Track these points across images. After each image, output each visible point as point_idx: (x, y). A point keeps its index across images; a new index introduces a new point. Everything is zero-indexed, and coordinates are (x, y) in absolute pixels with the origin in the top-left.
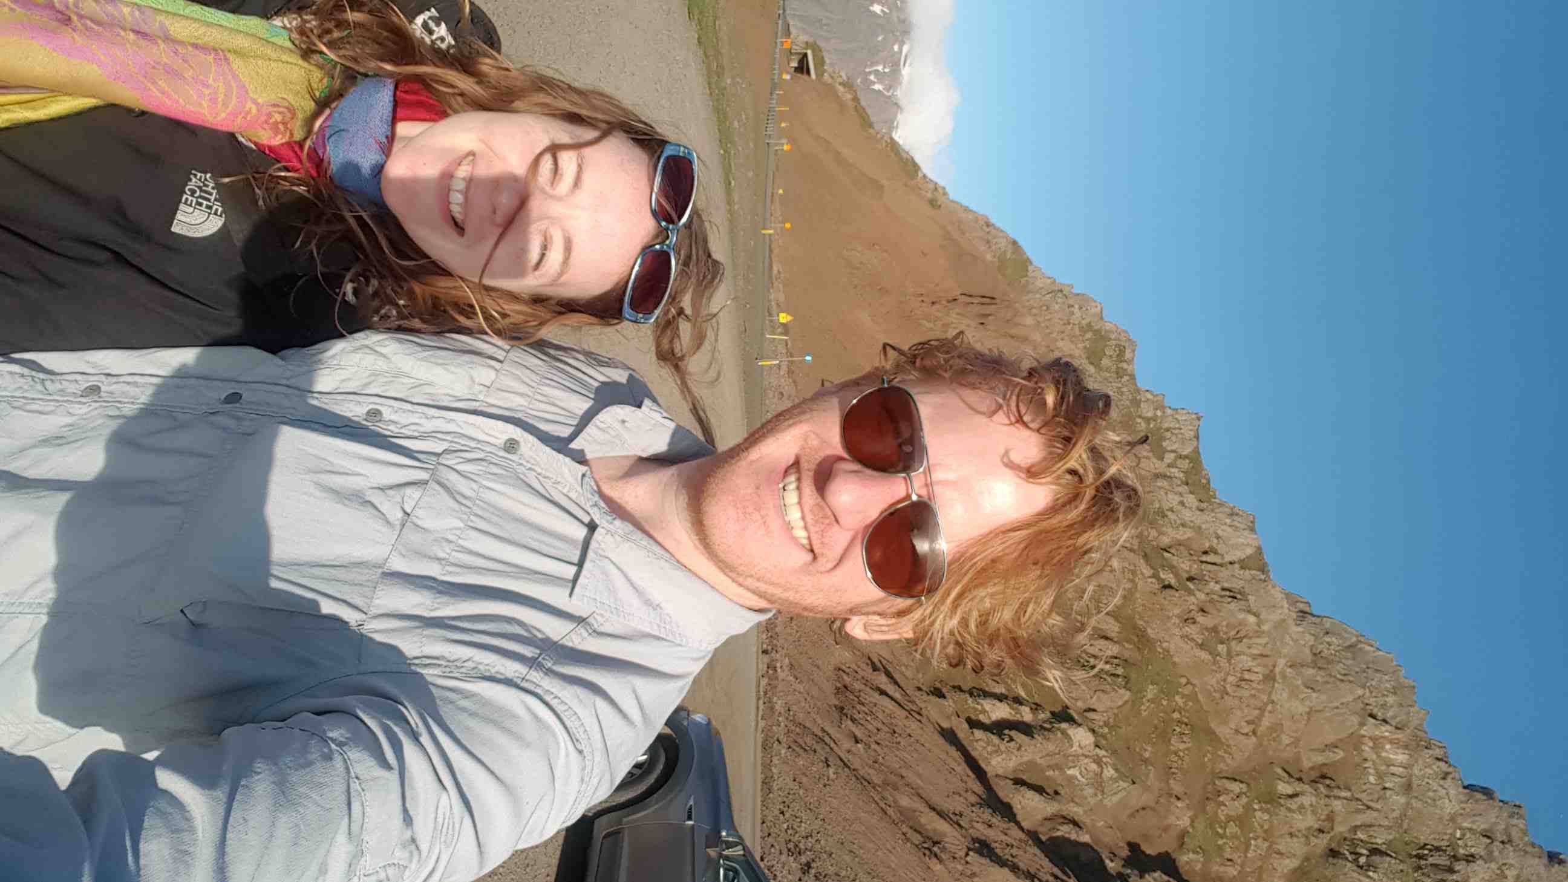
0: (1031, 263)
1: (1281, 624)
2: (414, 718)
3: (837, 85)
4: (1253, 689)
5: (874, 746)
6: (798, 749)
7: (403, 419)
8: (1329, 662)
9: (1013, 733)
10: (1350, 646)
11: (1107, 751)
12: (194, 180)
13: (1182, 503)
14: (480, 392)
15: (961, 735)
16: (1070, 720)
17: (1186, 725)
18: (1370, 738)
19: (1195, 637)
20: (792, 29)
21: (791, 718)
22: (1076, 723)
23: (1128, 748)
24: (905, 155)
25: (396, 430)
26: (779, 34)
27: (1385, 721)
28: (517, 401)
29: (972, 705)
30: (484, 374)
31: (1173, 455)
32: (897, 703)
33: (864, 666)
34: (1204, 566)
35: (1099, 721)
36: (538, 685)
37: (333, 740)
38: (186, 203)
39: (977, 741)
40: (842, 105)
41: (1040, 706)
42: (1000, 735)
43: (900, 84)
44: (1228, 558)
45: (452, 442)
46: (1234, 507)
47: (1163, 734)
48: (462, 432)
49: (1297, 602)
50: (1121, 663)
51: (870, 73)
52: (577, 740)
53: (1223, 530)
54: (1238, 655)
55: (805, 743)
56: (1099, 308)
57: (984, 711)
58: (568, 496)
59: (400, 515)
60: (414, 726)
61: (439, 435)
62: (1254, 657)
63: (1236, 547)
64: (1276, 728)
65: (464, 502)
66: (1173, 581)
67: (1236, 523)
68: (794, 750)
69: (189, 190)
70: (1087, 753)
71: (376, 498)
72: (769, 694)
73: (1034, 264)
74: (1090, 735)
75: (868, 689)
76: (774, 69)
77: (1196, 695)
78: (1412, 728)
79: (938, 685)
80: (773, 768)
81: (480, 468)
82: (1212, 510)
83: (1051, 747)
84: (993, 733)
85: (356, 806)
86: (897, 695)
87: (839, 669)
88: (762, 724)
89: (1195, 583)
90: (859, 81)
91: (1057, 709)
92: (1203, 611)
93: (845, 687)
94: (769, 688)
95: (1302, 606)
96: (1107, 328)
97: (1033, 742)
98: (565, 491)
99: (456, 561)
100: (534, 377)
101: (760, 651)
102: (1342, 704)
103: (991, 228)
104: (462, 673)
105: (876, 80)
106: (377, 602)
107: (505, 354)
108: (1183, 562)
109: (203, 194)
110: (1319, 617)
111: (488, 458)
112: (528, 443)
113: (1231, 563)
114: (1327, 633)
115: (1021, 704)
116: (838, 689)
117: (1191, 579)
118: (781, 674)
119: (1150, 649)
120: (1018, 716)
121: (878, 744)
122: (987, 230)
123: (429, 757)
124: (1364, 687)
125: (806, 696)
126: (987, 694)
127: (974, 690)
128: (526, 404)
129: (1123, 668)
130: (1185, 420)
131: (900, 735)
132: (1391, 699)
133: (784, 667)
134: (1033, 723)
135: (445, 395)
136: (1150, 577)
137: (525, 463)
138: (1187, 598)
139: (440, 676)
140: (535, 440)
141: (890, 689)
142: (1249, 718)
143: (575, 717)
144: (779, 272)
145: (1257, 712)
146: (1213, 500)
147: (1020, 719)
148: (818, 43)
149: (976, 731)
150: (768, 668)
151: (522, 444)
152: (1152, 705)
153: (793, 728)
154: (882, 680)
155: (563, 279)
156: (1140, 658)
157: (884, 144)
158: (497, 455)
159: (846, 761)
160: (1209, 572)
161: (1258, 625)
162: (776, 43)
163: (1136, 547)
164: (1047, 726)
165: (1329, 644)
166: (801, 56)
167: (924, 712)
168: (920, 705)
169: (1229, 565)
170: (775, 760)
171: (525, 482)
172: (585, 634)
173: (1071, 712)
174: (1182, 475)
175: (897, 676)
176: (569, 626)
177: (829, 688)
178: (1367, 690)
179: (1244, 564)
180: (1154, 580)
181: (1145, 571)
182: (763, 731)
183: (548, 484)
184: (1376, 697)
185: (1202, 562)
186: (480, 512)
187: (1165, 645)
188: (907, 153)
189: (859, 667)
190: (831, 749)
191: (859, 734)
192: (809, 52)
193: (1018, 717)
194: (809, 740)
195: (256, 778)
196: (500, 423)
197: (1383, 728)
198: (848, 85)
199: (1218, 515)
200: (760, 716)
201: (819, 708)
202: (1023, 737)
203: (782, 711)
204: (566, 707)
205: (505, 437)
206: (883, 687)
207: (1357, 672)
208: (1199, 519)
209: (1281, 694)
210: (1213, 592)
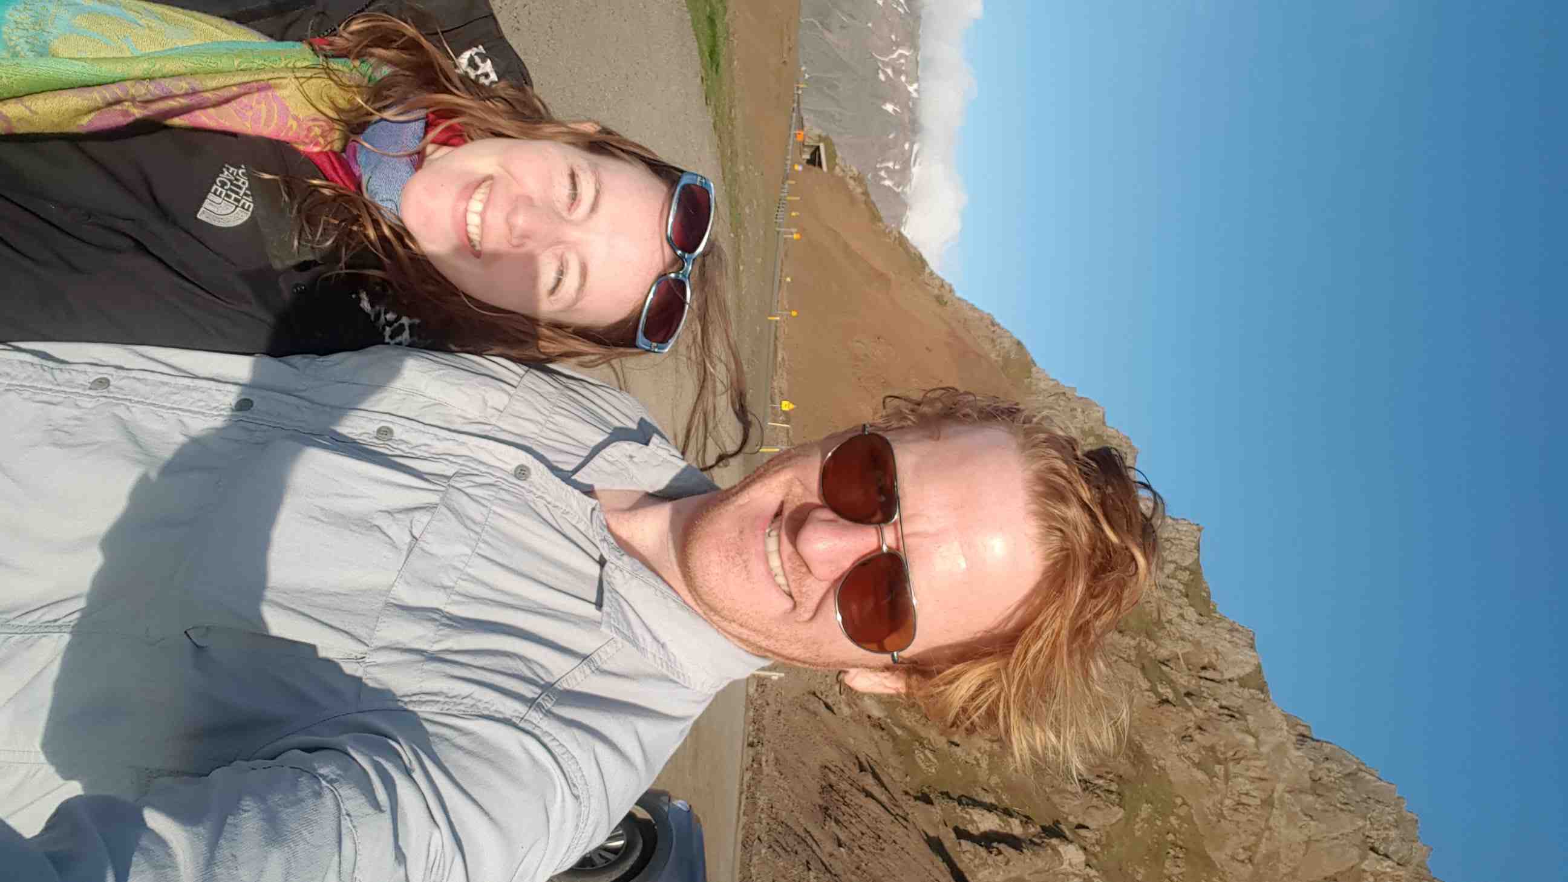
0: (1035, 365)
1: (1280, 748)
2: (407, 755)
3: (848, 179)
4: (1251, 814)
5: (857, 851)
6: (778, 849)
7: (414, 438)
8: (1330, 790)
9: (1002, 846)
10: (1350, 774)
11: (1098, 871)
12: (226, 173)
13: (1181, 616)
14: (492, 416)
15: (947, 844)
16: (1061, 836)
17: (1181, 848)
18: (1372, 874)
19: (1192, 755)
20: (806, 123)
21: (773, 816)
22: (1067, 839)
23: (1120, 870)
24: (913, 251)
25: (407, 450)
26: (793, 126)
27: (1386, 856)
28: (529, 429)
29: (961, 814)
30: (497, 397)
31: (1172, 566)
32: (883, 806)
33: (850, 765)
34: (1202, 682)
35: (1091, 838)
36: (536, 726)
37: (324, 777)
38: (215, 193)
39: (964, 852)
40: (853, 201)
41: (1030, 819)
42: (989, 848)
43: (910, 180)
44: (1227, 676)
45: (461, 465)
46: (1234, 622)
47: (1156, 855)
48: (471, 455)
49: (1297, 725)
50: (1116, 779)
51: (881, 169)
52: (574, 785)
53: (1222, 646)
54: (1235, 777)
55: (787, 843)
56: (1101, 413)
57: (972, 822)
58: (576, 528)
59: (408, 539)
60: (407, 762)
61: (451, 458)
62: (1253, 780)
63: (1235, 663)
64: (1272, 856)
65: (473, 527)
66: (1171, 696)
67: (1235, 639)
68: (774, 850)
69: (220, 181)
70: (1077, 872)
71: (383, 521)
72: (753, 789)
73: (1038, 365)
74: (1081, 852)
75: (854, 790)
76: (787, 160)
77: (1192, 817)
78: (1414, 865)
79: (926, 790)
80: (752, 868)
81: (490, 493)
82: (1213, 625)
83: (1040, 864)
84: (981, 845)
85: (347, 844)
86: (884, 798)
87: (826, 767)
88: (743, 819)
89: (1192, 700)
90: (869, 176)
91: (1048, 823)
92: (1200, 728)
93: (831, 786)
94: (752, 782)
95: (1302, 729)
96: (1109, 434)
97: (1022, 857)
98: (574, 522)
99: (461, 590)
100: (547, 405)
101: (746, 744)
102: (1342, 834)
103: (996, 327)
104: (460, 711)
105: (886, 176)
106: (378, 634)
107: (519, 379)
108: (1181, 677)
109: (233, 187)
110: (1318, 741)
111: (498, 483)
112: (539, 472)
113: (1230, 680)
114: (1327, 759)
115: (1011, 816)
116: (823, 788)
117: (1188, 694)
118: (766, 769)
119: (1145, 766)
120: (1008, 828)
121: (862, 849)
122: (993, 329)
123: (423, 794)
124: (1364, 818)
125: (790, 794)
126: (977, 804)
127: (963, 798)
128: (537, 431)
129: (1118, 784)
130: (1186, 531)
131: (885, 841)
132: (1393, 833)
133: (769, 763)
134: (1023, 837)
135: (459, 416)
136: (1147, 690)
137: (535, 490)
138: (1185, 714)
139: (437, 713)
140: (546, 468)
141: (876, 791)
142: (1247, 844)
143: (573, 761)
144: (783, 359)
145: (1253, 838)
146: (1214, 615)
147: (1010, 832)
148: (831, 136)
149: (963, 842)
150: (753, 761)
151: (533, 471)
152: (1146, 825)
153: (775, 826)
154: (869, 781)
155: (579, 305)
156: (1135, 774)
157: (893, 239)
158: (507, 481)
159: (827, 864)
160: (1208, 688)
161: (1257, 746)
162: (790, 135)
163: (1133, 659)
164: (1035, 840)
165: (1329, 770)
166: (813, 149)
167: (910, 817)
168: (907, 811)
169: (1228, 683)
170: (755, 859)
171: (535, 511)
172: (588, 671)
173: (1063, 827)
174: (1181, 587)
175: (885, 779)
176: (571, 662)
177: (814, 786)
178: (1368, 822)
179: (1243, 682)
180: (1151, 694)
181: (1141, 683)
182: (744, 827)
183: (557, 513)
184: (1377, 830)
185: (1201, 678)
186: (490, 540)
187: (1161, 762)
188: (915, 249)
189: (845, 766)
190: (814, 852)
191: (843, 837)
192: (822, 146)
193: (1007, 830)
194: (791, 840)
195: (246, 815)
196: (512, 449)
197: (1385, 864)
198: (859, 179)
199: (1217, 630)
200: (742, 811)
201: (802, 808)
202: (1011, 850)
203: (765, 808)
204: (565, 750)
205: (517, 464)
206: (868, 788)
207: (1357, 802)
208: (1199, 633)
209: (1278, 819)
210: (1211, 709)
